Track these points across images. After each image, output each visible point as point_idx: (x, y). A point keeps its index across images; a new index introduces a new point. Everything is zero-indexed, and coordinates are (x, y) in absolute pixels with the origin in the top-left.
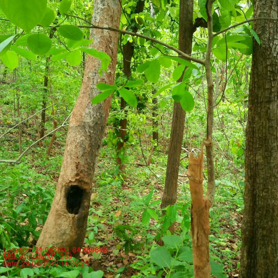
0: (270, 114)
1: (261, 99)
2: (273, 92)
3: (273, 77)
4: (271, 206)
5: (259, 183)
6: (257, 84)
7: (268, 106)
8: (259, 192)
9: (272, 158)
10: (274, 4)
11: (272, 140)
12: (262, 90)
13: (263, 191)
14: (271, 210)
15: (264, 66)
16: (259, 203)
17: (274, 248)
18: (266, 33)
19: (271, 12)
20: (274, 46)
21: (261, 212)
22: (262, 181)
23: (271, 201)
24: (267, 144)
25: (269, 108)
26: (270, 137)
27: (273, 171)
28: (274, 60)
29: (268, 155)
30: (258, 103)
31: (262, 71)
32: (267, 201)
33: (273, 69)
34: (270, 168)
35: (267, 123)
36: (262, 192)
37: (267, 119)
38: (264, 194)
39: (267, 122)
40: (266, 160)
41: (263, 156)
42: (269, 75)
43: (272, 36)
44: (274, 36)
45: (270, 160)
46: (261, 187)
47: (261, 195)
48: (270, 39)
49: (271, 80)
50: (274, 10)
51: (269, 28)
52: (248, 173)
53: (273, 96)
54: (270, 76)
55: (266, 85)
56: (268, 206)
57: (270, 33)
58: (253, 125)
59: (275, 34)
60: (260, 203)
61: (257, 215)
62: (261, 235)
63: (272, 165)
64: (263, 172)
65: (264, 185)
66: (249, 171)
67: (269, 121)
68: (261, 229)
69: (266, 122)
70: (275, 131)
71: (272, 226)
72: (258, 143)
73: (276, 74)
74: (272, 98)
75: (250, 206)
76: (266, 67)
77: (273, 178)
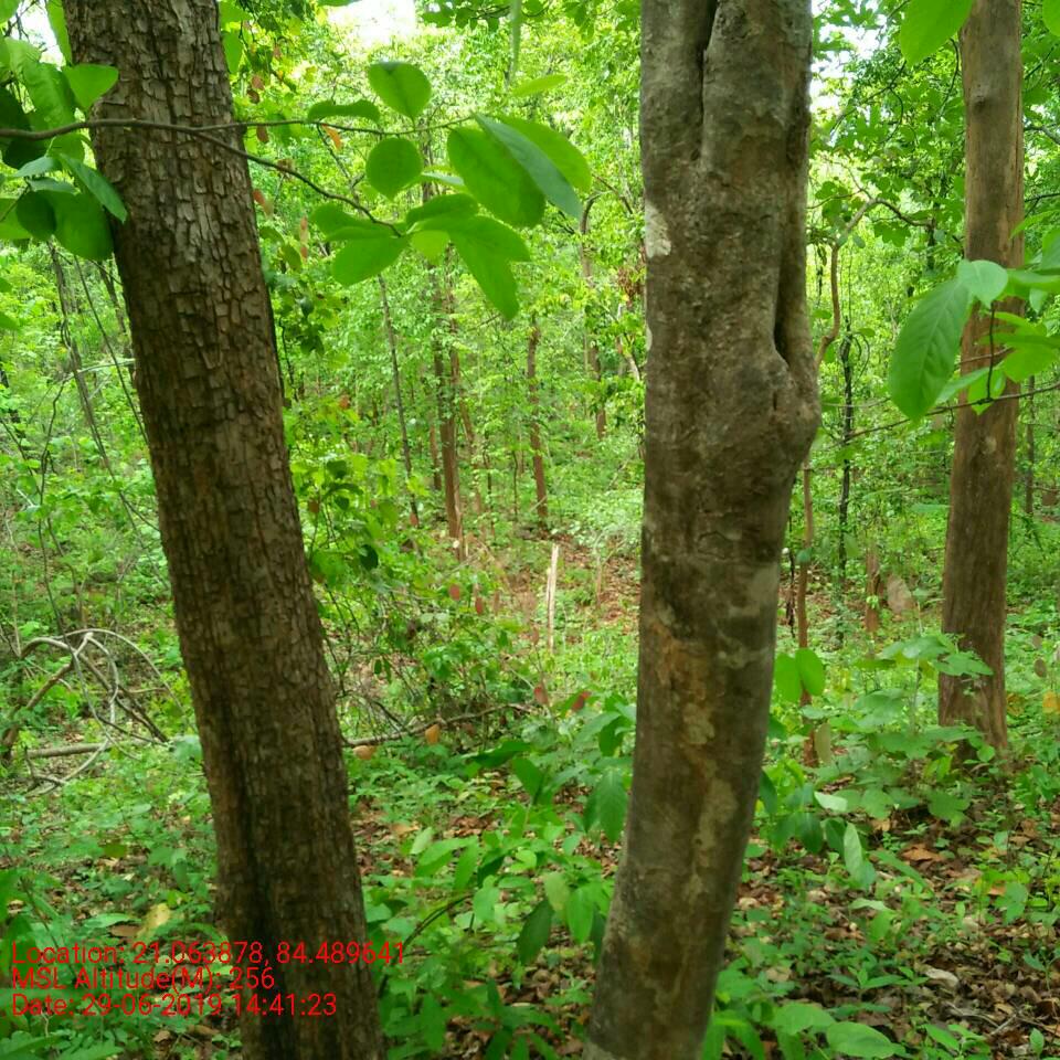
0: (222, 469)
1: (181, 419)
2: (216, 389)
3: (205, 335)
4: (295, 791)
5: (241, 721)
6: (155, 365)
7: (207, 440)
8: (247, 750)
9: (264, 621)
10: (146, 75)
11: (248, 558)
12: (176, 386)
13: (257, 742)
14: (298, 804)
15: (161, 298)
16: (253, 789)
17: (335, 933)
18: (142, 177)
19: (144, 105)
20: (182, 227)
21: (267, 822)
22: (247, 711)
23: (291, 774)
24: (235, 576)
25: (214, 447)
26: (241, 548)
27: (275, 668)
28: (193, 278)
29: (246, 615)
30: (172, 431)
31: (161, 315)
32: (279, 775)
33: (194, 309)
34: (265, 658)
35: (219, 501)
36: (257, 749)
37: (217, 486)
38: (263, 753)
39: (219, 495)
40: (243, 631)
41: (231, 621)
42: (186, 329)
43: (166, 191)
44: (174, 191)
45: (259, 628)
46: (250, 730)
47: (256, 759)
48: (162, 200)
49: (198, 348)
50: (153, 97)
51: (149, 161)
52: (199, 692)
53: (217, 403)
54: (191, 334)
55: (186, 366)
56: (285, 793)
57: (156, 180)
58: (178, 515)
59: (175, 181)
60: (258, 789)
61: (258, 833)
62: (283, 903)
63: (270, 645)
64: (243, 676)
65: (258, 722)
66: (202, 682)
67: (224, 493)
68: (279, 881)
69: (214, 496)
70: (254, 523)
71: (313, 859)
72: (206, 575)
73: (210, 324)
74: (218, 412)
75: (230, 811)
76: (170, 303)
77: (280, 689)
